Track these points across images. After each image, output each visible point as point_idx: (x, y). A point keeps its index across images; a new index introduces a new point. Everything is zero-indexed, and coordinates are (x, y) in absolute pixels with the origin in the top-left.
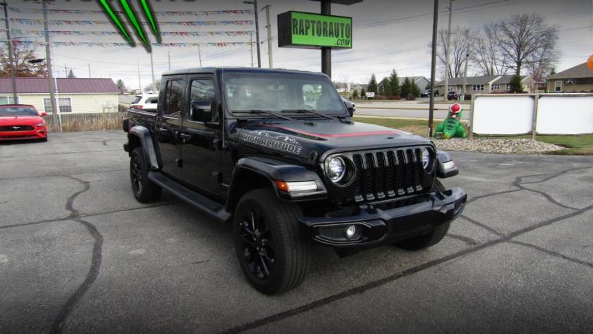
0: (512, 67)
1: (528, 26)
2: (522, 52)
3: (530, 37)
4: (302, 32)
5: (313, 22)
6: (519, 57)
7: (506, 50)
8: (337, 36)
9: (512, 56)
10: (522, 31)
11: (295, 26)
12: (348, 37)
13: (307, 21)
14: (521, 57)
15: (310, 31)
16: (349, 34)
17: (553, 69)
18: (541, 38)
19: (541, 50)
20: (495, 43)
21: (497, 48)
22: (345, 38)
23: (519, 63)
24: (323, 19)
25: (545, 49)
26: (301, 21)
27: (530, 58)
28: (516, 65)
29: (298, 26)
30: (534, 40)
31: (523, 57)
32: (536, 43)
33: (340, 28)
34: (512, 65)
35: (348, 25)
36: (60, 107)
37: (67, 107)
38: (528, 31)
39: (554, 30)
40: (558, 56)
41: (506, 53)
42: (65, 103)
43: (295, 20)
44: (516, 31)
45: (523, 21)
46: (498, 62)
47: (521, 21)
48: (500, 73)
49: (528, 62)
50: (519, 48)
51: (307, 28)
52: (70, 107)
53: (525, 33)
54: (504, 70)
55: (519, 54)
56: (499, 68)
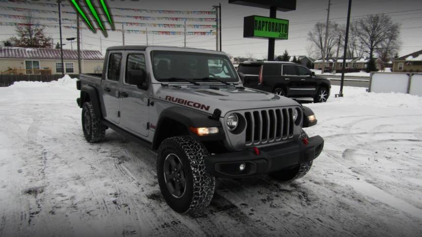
0: (367, 52)
1: (379, 24)
2: (374, 42)
3: (380, 31)
4: (260, 29)
5: (267, 22)
6: (372, 45)
7: (363, 40)
8: (280, 32)
9: (367, 44)
10: (375, 27)
11: (256, 25)
12: (286, 32)
13: (263, 22)
14: (373, 45)
15: (264, 28)
16: (287, 31)
17: (397, 54)
18: (387, 32)
19: (387, 40)
20: (356, 34)
21: (357, 38)
22: (284, 33)
23: (372, 49)
24: (272, 20)
25: (390, 40)
26: (260, 22)
27: (380, 46)
28: (370, 50)
29: (258, 25)
30: (382, 34)
31: (375, 45)
32: (384, 35)
33: (282, 26)
34: (367, 50)
35: (286, 24)
36: (66, 69)
37: (71, 69)
38: (379, 27)
39: (397, 27)
40: (399, 45)
41: (363, 42)
42: (69, 67)
43: (256, 21)
44: (370, 26)
45: (375, 20)
46: (357, 48)
47: (374, 20)
48: (358, 55)
49: (377, 49)
50: (373, 38)
51: (263, 26)
52: (73, 69)
53: (376, 28)
54: (361, 53)
55: (372, 43)
56: (358, 52)
